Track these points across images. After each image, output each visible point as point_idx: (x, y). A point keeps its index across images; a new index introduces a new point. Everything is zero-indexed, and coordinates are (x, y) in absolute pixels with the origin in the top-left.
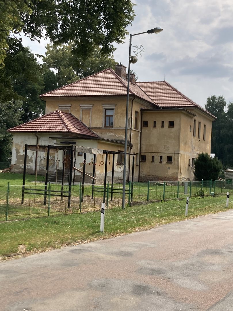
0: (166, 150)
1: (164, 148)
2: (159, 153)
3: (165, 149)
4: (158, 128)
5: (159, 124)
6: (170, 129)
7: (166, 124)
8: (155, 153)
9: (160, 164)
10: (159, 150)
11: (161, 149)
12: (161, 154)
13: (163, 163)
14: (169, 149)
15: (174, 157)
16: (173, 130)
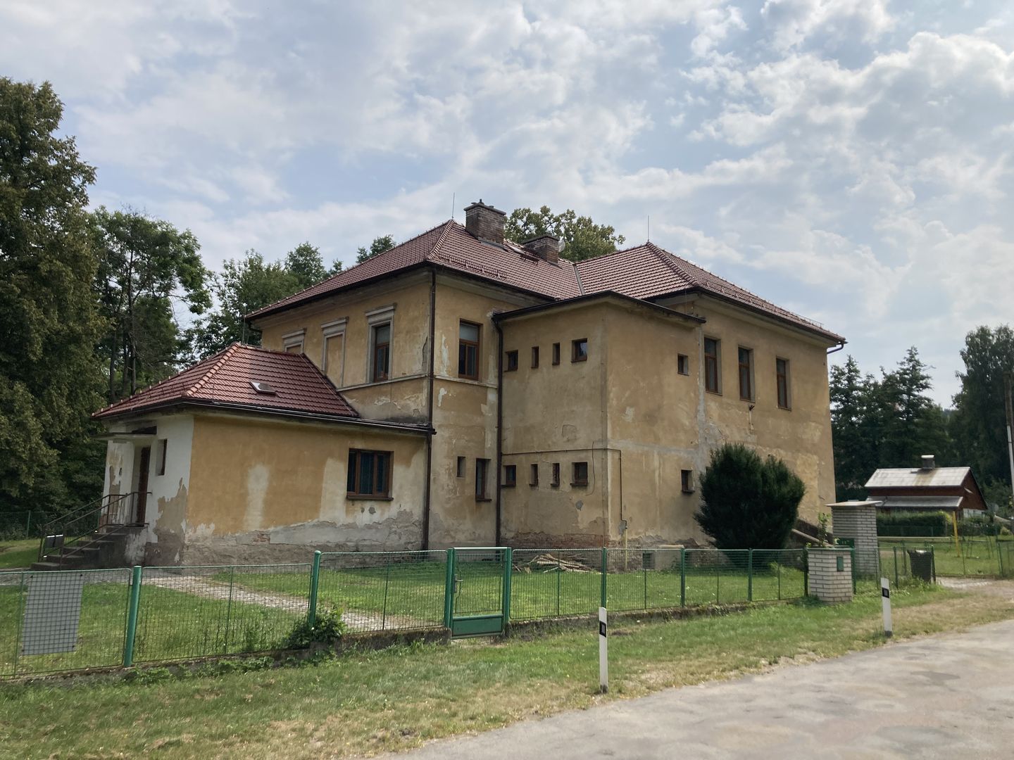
0: (568, 440)
1: (563, 435)
2: (551, 454)
3: (565, 439)
4: (545, 370)
5: (546, 356)
6: (578, 365)
7: (567, 353)
8: (538, 456)
9: (554, 491)
10: (550, 443)
11: (555, 440)
12: (554, 455)
13: (561, 486)
14: (578, 436)
15: (594, 462)
16: (585, 368)
